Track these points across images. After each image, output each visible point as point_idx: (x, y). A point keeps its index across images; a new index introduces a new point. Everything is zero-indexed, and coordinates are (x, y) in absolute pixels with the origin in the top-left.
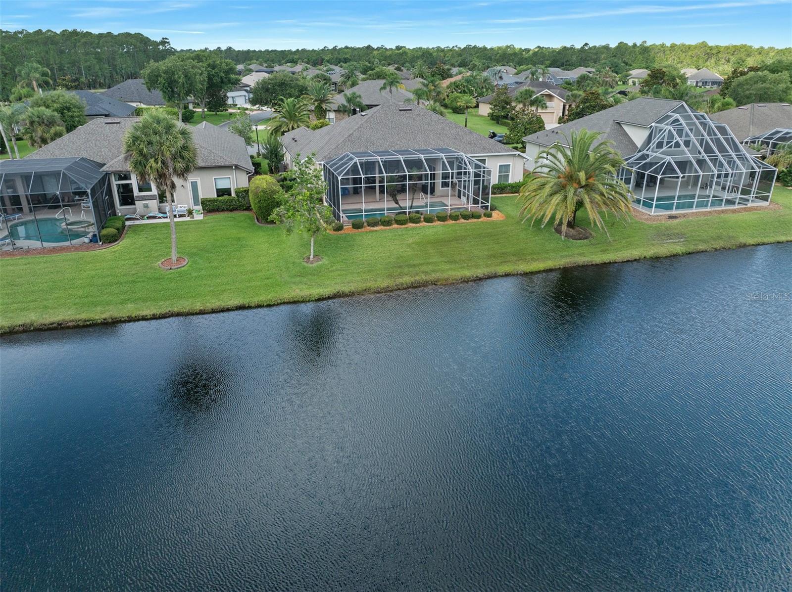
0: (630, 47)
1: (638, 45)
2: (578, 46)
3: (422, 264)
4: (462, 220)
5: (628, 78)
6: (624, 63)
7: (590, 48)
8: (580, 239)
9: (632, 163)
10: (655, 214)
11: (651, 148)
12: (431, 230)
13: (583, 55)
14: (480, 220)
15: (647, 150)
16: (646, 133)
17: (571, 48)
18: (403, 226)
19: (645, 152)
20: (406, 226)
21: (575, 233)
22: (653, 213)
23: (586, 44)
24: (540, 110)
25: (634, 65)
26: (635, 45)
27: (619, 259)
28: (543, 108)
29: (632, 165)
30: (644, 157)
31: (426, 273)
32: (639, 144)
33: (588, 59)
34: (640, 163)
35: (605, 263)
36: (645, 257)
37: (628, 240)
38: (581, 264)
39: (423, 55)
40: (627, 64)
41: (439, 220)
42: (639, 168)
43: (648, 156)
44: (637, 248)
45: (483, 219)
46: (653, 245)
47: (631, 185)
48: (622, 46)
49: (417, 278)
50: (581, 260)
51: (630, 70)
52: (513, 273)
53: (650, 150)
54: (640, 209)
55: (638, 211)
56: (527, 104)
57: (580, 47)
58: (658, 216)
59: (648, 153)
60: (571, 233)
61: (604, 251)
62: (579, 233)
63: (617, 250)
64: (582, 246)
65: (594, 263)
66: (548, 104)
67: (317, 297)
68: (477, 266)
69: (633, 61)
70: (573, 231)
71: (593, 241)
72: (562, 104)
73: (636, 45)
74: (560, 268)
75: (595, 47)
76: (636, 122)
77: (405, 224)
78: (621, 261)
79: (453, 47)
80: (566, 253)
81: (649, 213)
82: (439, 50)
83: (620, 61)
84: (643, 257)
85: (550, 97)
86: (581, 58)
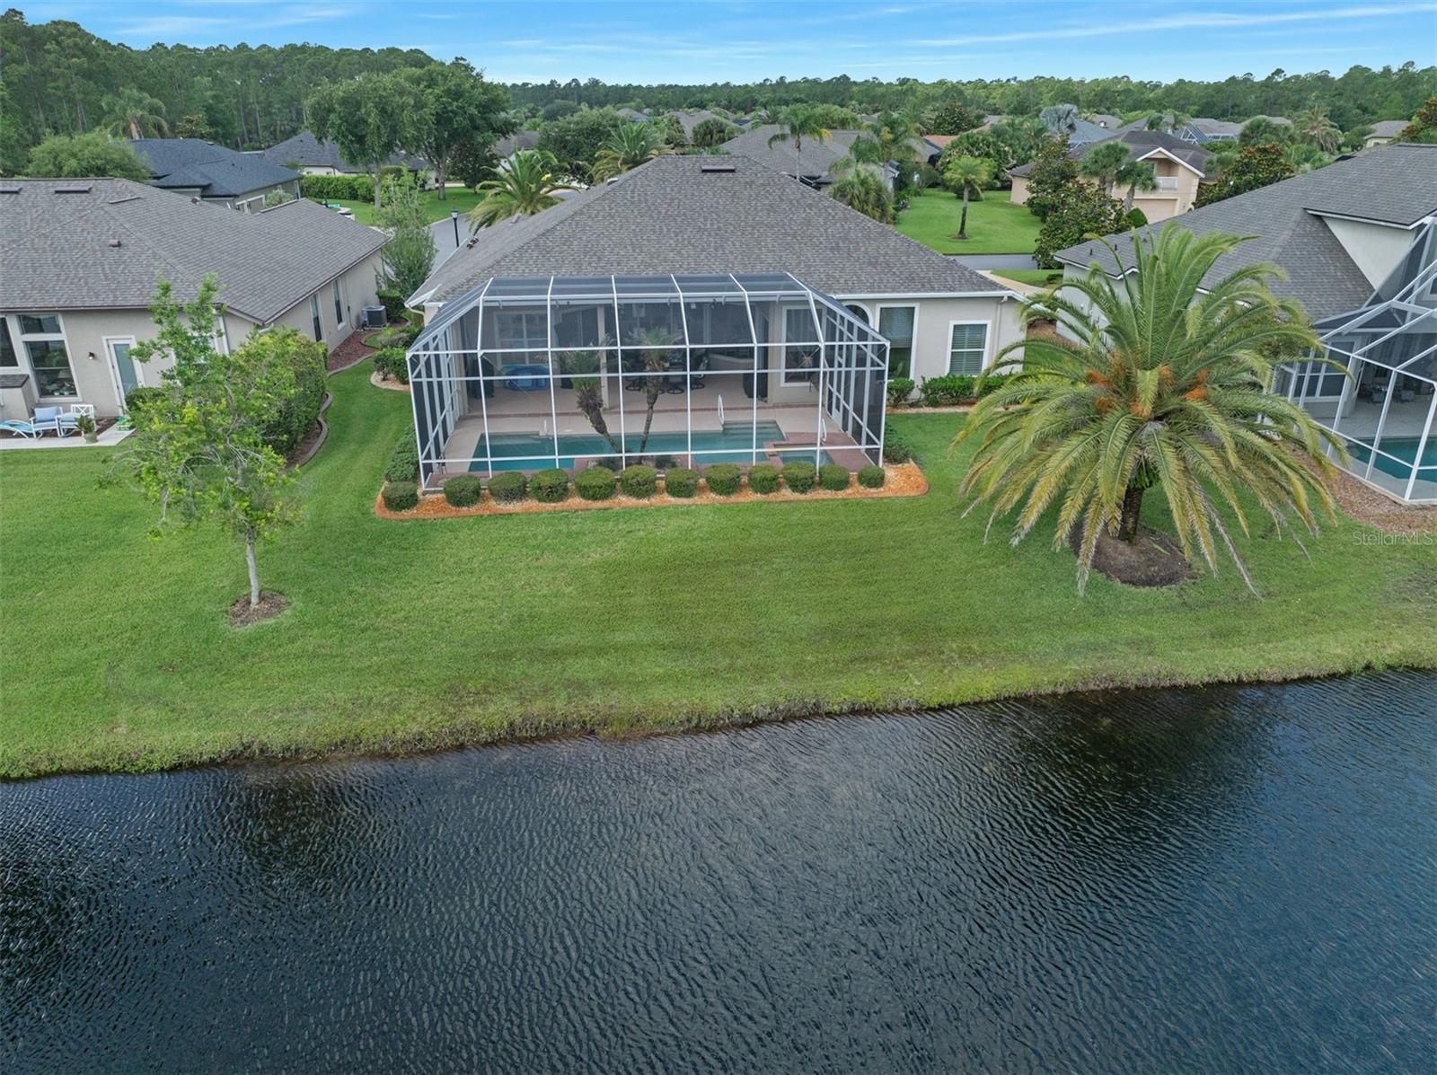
0: (1374, 76)
1: (1395, 70)
2: (1260, 76)
3: (578, 652)
4: (787, 493)
5: (1365, 138)
6: (1358, 108)
7: (1287, 80)
8: (1149, 582)
9: (1350, 334)
10: (1415, 502)
11: (1416, 292)
12: (674, 523)
13: (1272, 93)
14: (841, 494)
15: (1402, 299)
16: (1405, 246)
17: (1247, 80)
18: (599, 504)
19: (1394, 302)
20: (606, 503)
21: (1134, 557)
22: (1406, 499)
23: (1279, 72)
24: (1139, 194)
25: (1380, 112)
26: (1387, 70)
27: (1273, 673)
28: (1145, 187)
29: (1350, 339)
30: (1389, 319)
31: (580, 686)
32: (1377, 280)
33: (1279, 101)
34: (1375, 336)
35: (1221, 683)
36: (1368, 667)
37: (1315, 595)
38: (1132, 682)
39: (946, 94)
40: (1365, 110)
41: (713, 489)
42: (1370, 354)
43: (1403, 314)
44: (1341, 627)
45: (856, 491)
46: (1402, 619)
47: (1342, 399)
48: (1358, 73)
49: (538, 707)
50: (1135, 668)
51: (1372, 122)
52: (881, 705)
53: (1412, 297)
54: (1365, 481)
55: (1361, 487)
56: (1108, 178)
57: (1264, 78)
58: (1423, 508)
59: (1403, 306)
60: (1121, 559)
61: (1222, 635)
62: (1151, 563)
63: (1270, 633)
64: (1149, 612)
65: (1180, 681)
66: (1161, 180)
67: (171, 759)
68: (760, 673)
69: (1380, 105)
70: (1128, 550)
71: (1193, 594)
72: (1196, 182)
73: (1389, 70)
74: (1054, 695)
75: (1297, 77)
76: (1373, 215)
77: (605, 497)
78: (1278, 677)
79: (1008, 80)
80: (1088, 636)
81: (1393, 496)
82: (980, 84)
83: (1351, 104)
84: (1358, 667)
85: (1168, 165)
86: (1266, 101)
